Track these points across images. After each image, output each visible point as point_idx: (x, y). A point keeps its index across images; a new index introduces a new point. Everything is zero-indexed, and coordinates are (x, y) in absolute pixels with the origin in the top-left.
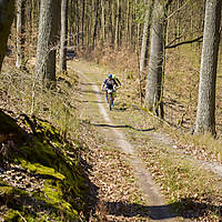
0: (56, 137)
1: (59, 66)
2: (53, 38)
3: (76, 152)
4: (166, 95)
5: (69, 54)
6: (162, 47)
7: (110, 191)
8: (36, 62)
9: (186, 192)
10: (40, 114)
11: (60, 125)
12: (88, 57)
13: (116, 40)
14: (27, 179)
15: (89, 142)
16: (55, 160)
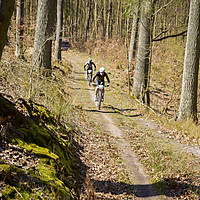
0: (51, 121)
1: (54, 56)
3: (69, 135)
4: (152, 84)
5: (64, 45)
6: (149, 40)
7: (99, 171)
8: (34, 51)
9: (169, 173)
10: (37, 99)
12: (82, 49)
13: (107, 33)
14: (24, 158)
15: (82, 126)
16: (49, 141)
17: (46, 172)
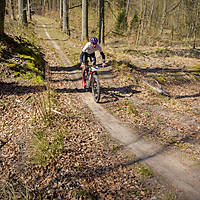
0: (30, 45)
1: (28, 18)
2: (24, 6)
3: (38, 50)
4: (70, 27)
5: (32, 13)
6: (67, 9)
7: (52, 63)
8: (19, 16)
10: (23, 36)
11: (31, 41)
12: (40, 14)
13: (50, 7)
15: (43, 46)
16: (30, 53)
17: (31, 65)
